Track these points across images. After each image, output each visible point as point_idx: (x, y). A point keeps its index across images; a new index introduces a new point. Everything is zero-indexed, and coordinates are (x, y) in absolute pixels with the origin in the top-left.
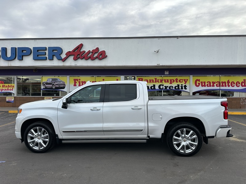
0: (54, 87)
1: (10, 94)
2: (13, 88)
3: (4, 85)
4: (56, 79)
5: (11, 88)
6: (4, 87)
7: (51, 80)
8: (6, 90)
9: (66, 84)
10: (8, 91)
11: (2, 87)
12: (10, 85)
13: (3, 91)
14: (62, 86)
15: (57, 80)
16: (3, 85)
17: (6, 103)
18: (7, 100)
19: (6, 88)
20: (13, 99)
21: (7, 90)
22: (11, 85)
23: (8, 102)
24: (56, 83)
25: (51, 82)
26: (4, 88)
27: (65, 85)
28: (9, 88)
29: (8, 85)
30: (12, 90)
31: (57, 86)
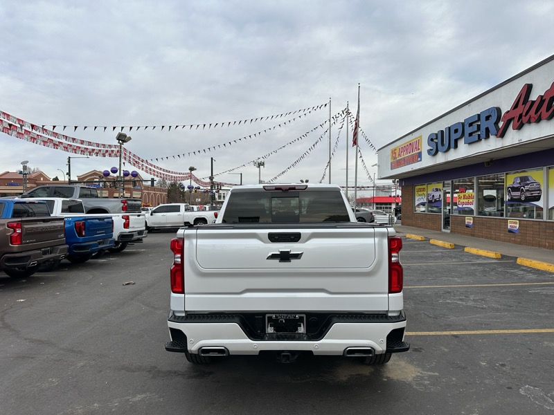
0: (523, 198)
1: (471, 212)
2: (473, 201)
3: (465, 195)
4: (526, 177)
6: (465, 198)
7: (519, 181)
8: (466, 204)
9: (542, 189)
10: (468, 206)
13: (464, 206)
14: (535, 194)
15: (528, 180)
17: (465, 227)
18: (466, 223)
19: (467, 201)
20: (472, 222)
21: (468, 204)
22: (471, 195)
23: (467, 226)
24: (527, 187)
25: (519, 185)
26: (465, 201)
27: (540, 190)
28: (470, 201)
31: (528, 194)
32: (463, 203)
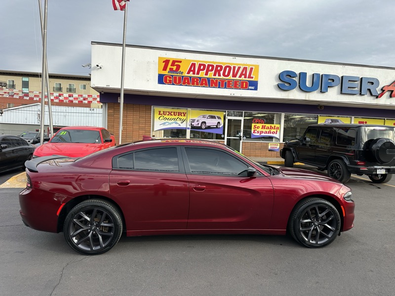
2: (277, 131)
3: (265, 126)
4: (336, 120)
5: (275, 131)
6: (264, 128)
7: (330, 121)
8: (266, 133)
10: (269, 135)
11: (262, 128)
12: (273, 125)
13: (262, 134)
16: (263, 126)
17: (268, 151)
18: (269, 148)
19: (268, 130)
20: (278, 147)
21: (268, 133)
22: (275, 126)
23: (269, 150)
26: (264, 130)
28: (272, 131)
29: (271, 126)
30: (276, 133)
32: (262, 132)
